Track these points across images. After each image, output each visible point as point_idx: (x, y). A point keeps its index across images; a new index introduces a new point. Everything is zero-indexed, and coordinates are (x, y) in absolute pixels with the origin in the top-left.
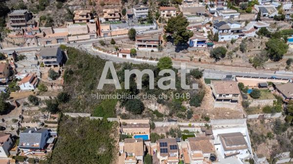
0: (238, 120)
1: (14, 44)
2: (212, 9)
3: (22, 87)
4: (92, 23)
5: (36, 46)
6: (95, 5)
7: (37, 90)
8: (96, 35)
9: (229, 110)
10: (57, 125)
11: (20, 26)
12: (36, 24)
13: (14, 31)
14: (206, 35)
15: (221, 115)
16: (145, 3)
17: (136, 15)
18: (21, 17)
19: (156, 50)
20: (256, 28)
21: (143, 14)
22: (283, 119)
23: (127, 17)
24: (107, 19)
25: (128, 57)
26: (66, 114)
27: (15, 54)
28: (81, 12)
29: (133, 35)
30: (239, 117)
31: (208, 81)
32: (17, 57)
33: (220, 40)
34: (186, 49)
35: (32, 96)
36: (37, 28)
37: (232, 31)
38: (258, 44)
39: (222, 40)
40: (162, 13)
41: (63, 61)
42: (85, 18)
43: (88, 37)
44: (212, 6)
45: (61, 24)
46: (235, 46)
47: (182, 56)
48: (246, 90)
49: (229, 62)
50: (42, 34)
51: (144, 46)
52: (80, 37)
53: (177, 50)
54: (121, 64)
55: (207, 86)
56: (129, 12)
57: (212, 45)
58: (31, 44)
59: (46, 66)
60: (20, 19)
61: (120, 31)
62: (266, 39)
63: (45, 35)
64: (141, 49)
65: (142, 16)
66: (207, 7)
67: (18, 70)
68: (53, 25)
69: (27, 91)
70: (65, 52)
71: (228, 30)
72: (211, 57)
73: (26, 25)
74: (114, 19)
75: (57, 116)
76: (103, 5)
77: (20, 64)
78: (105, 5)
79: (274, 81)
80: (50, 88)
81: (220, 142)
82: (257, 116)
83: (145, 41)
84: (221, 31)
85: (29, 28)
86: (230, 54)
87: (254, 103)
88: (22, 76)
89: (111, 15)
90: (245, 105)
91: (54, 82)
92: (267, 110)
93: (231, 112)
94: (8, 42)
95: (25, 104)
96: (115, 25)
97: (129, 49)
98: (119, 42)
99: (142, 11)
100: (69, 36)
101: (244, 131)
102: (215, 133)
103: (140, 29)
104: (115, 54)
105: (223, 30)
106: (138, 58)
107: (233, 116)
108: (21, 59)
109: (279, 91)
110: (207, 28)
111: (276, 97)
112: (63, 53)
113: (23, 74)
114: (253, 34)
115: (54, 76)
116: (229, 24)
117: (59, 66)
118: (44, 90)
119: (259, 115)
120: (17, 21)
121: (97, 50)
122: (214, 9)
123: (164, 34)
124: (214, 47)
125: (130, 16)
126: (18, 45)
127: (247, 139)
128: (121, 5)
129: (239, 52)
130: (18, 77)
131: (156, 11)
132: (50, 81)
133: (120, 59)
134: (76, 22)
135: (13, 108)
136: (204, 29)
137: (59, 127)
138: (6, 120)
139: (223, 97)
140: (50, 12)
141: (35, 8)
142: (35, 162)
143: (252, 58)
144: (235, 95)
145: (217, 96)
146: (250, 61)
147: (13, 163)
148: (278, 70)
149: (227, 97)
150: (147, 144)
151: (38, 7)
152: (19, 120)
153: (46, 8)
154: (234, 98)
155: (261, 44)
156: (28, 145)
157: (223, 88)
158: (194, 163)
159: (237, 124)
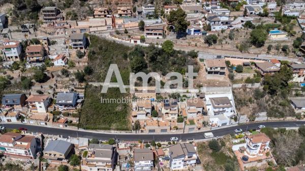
0: (225, 88)
1: (46, 33)
2: (207, 8)
3: (56, 63)
4: (108, 17)
5: (63, 35)
6: (111, 4)
7: (67, 65)
8: (112, 27)
9: (218, 81)
10: (84, 90)
11: (51, 19)
12: (63, 18)
13: (46, 23)
14: (201, 27)
15: (211, 84)
16: (152, 3)
17: (144, 12)
18: (52, 11)
19: (160, 37)
20: (242, 21)
21: (150, 11)
22: (261, 88)
23: (137, 14)
24: (121, 15)
25: (139, 42)
26: (90, 83)
27: (48, 40)
28: (100, 9)
29: (142, 27)
30: (226, 86)
31: (202, 60)
32: (50, 43)
33: (212, 30)
34: (185, 36)
35: (64, 69)
36: (65, 21)
37: (222, 23)
38: (244, 34)
39: (214, 30)
40: (166, 10)
41: (87, 45)
42: (103, 13)
43: (105, 28)
44: (208, 5)
45: (83, 18)
46: (225, 34)
47: (182, 42)
48: (232, 67)
49: (220, 47)
50: (68, 25)
51: (151, 34)
52: (100, 29)
53: (178, 37)
54: (133, 47)
55: (201, 63)
56: (138, 9)
57: (206, 34)
58: (60, 33)
59: (74, 48)
60: (51, 13)
61: (132, 24)
62: (250, 30)
63: (70, 27)
64: (149, 36)
65: (149, 12)
66: (203, 6)
67: (51, 53)
68: (77, 19)
69: (59, 67)
70: (89, 38)
71: (219, 21)
72: (205, 43)
73: (56, 19)
74: (126, 14)
75: (83, 85)
76: (117, 4)
77: (52, 48)
78: (118, 4)
79: (255, 61)
80: (77, 65)
81: (210, 103)
82: (240, 85)
83: (152, 30)
84: (213, 23)
85: (58, 21)
86: (221, 41)
87: (238, 76)
88: (54, 57)
89: (124, 11)
90: (231, 77)
91: (80, 60)
92: (249, 81)
93: (220, 82)
94: (41, 31)
95: (58, 76)
96: (127, 19)
97: (139, 37)
98: (130, 32)
99: (150, 8)
100: (90, 27)
101: (230, 96)
102: (207, 97)
103: (148, 22)
104: (128, 40)
105: (215, 22)
106: (146, 43)
107: (221, 85)
108: (53, 44)
109: (259, 68)
110: (203, 22)
111: (256, 71)
112: (87, 39)
113: (54, 55)
114: (240, 26)
115: (81, 56)
116: (219, 17)
117: (84, 48)
118: (72, 65)
119: (241, 85)
120: (49, 15)
121: (113, 38)
122: (210, 8)
123: (167, 26)
124: (207, 34)
125: (140, 13)
126: (50, 34)
127: (232, 102)
128: (132, 4)
129: (228, 40)
130: (51, 57)
131: (161, 9)
132: (77, 59)
133: (132, 44)
134: (95, 16)
135: (49, 78)
136: (200, 22)
137: (85, 92)
138: (44, 87)
139: (213, 70)
140: (74, 9)
141: (62, 6)
142: (68, 115)
143: (239, 45)
144: (222, 68)
145: (209, 69)
146: (237, 47)
147: (51, 117)
148: (260, 54)
149: (216, 70)
150: (154, 104)
151: (65, 5)
152: (54, 87)
153: (71, 6)
154: (222, 71)
155: (247, 33)
156: (64, 101)
157: (213, 63)
158: (190, 116)
159: (225, 92)
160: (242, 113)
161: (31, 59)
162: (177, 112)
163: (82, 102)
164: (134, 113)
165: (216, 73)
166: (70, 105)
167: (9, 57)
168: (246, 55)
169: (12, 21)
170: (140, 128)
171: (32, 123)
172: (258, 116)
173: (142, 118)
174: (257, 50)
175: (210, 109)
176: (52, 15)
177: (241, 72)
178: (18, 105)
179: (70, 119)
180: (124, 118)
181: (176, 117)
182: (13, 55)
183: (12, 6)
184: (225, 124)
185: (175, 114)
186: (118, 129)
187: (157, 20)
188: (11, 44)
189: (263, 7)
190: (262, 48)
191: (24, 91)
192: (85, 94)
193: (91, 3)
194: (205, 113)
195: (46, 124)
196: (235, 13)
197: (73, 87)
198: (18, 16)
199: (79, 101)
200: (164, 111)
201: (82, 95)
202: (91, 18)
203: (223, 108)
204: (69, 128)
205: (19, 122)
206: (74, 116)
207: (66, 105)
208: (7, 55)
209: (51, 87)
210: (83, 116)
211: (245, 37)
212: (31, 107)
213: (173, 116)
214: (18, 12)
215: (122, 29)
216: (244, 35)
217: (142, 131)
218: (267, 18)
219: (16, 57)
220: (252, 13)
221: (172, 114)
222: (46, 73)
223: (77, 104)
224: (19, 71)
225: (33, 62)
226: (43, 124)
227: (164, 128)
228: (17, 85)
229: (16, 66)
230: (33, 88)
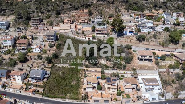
0: (153, 71)
1: (32, 33)
2: (138, 20)
3: (34, 51)
4: (73, 24)
5: (43, 34)
6: (75, 17)
7: (42, 52)
8: (74, 30)
9: (147, 66)
10: (50, 69)
11: (36, 25)
12: (44, 24)
13: (33, 27)
14: (134, 30)
15: (142, 68)
16: (101, 16)
17: (96, 21)
18: (37, 20)
19: (106, 36)
20: (162, 27)
21: (100, 21)
22: (181, 72)
23: (91, 22)
24: (81, 23)
25: (91, 39)
26: (55, 65)
27: (32, 37)
28: (68, 19)
29: (94, 30)
30: (154, 70)
31: (135, 51)
32: (33, 38)
33: (142, 32)
34: (123, 36)
35: (39, 55)
36: (45, 26)
37: (149, 27)
38: (164, 35)
39: (143, 32)
40: (110, 21)
41: (57, 39)
42: (69, 22)
43: (70, 31)
44: (138, 18)
45: (57, 25)
46: (150, 35)
47: (120, 39)
48: (158, 56)
49: (147, 43)
50: (47, 29)
51: (100, 34)
52: (66, 31)
53: (118, 36)
54: (87, 42)
55: (134, 53)
56: (92, 20)
58: (41, 33)
59: (48, 41)
61: (87, 28)
62: (168, 33)
63: (48, 29)
64: (98, 35)
65: (99, 22)
66: (135, 19)
67: (33, 44)
68: (53, 25)
69: (36, 53)
70: (58, 36)
71: (146, 26)
72: (137, 40)
73: (40, 24)
74: (84, 23)
75: (51, 65)
76: (79, 17)
77: (34, 41)
78: (80, 17)
79: (174, 53)
80: (48, 52)
81: (142, 82)
82: (164, 70)
83: (100, 31)
84: (142, 27)
85: (41, 26)
86: (148, 39)
87: (162, 63)
89: (83, 21)
90: (157, 64)
91: (51, 49)
92: (171, 66)
93: (149, 67)
94: (29, 31)
95: (35, 59)
96: (84, 25)
97: (92, 36)
98: (86, 33)
99: (99, 19)
100: (61, 30)
101: (157, 77)
102: (140, 77)
103: (97, 27)
104: (84, 37)
105: (143, 27)
106: (96, 40)
107: (149, 69)
108: (35, 39)
109: (177, 58)
110: (135, 27)
111: (176, 60)
113: (35, 46)
114: (161, 30)
115: (51, 46)
116: (146, 24)
117: (54, 42)
118: (45, 52)
119: (166, 69)
120: (35, 22)
121: (75, 36)
123: (110, 29)
124: (138, 35)
125: (93, 22)
126: (34, 33)
127: (160, 82)
128: (88, 17)
129: (153, 39)
130: (32, 47)
131: (107, 20)
132: (49, 48)
133: (86, 40)
134: (64, 23)
135: (28, 60)
136: (133, 28)
137: (51, 70)
138: (23, 66)
139: (143, 58)
140: (52, 19)
141: (45, 17)
142: (37, 86)
143: (161, 42)
144: (150, 56)
145: (140, 57)
146: (160, 44)
147: (25, 87)
148: (177, 49)
149: (146, 58)
150: (100, 80)
151: (46, 17)
152: (31, 66)
153: (50, 18)
154: (150, 58)
155: (166, 35)
156: (35, 76)
157: (143, 53)
158: (126, 91)
159: (153, 74)
160: (168, 91)
161: (19, 48)
162: (116, 87)
163: (48, 77)
164: (84, 87)
165: (146, 60)
166: (40, 79)
167: (5, 46)
168: (167, 49)
169: (13, 25)
170: (88, 98)
171: (11, 91)
172: (180, 94)
173: (89, 90)
174: (174, 46)
175: (142, 87)
176: (38, 22)
177: (164, 60)
178: (4, 77)
179: (37, 89)
180: (77, 90)
181: (116, 91)
182: (8, 45)
183: (14, 17)
184: (154, 99)
185: (115, 89)
186: (71, 99)
187: (104, 26)
188: (8, 37)
189: (176, 20)
190: (178, 45)
191: (10, 68)
192: (51, 72)
193: (63, 16)
194: (138, 90)
195: (20, 92)
196: (158, 23)
197: (43, 67)
198: (16, 23)
199: (46, 76)
200: (106, 86)
201: (48, 72)
202: (62, 25)
203: (153, 86)
204: (36, 96)
205: (3, 90)
206: (41, 87)
207: (36, 79)
209: (29, 66)
210: (47, 87)
211: (165, 37)
212: (12, 79)
213: (113, 90)
214: (17, 20)
215: (81, 31)
217: (89, 101)
218: (179, 26)
219: (10, 46)
220: (168, 23)
221: (112, 89)
222: (27, 57)
223: (45, 78)
224: (10, 55)
225: (20, 49)
226: (18, 92)
227: (107, 99)
228: (7, 64)
229: (9, 52)
230: (16, 66)
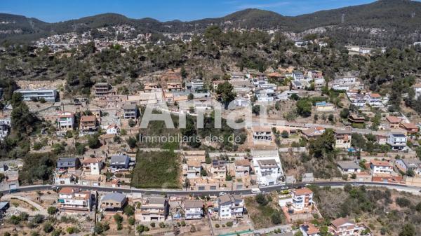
0: (272, 151)
1: (98, 106)
2: (255, 83)
3: (108, 132)
4: (158, 91)
6: (160, 80)
7: (119, 134)
8: (162, 100)
9: (265, 145)
10: (135, 155)
11: (103, 94)
12: (115, 93)
13: (98, 97)
14: (249, 99)
15: (259, 148)
16: (201, 79)
17: (193, 87)
18: (104, 86)
20: (289, 94)
22: (307, 151)
23: (186, 88)
24: (170, 90)
27: (101, 112)
28: (151, 84)
29: (191, 97)
30: (273, 149)
32: (102, 115)
33: (259, 101)
35: (116, 137)
36: (116, 95)
37: (268, 94)
39: (261, 101)
40: (214, 85)
41: (138, 115)
42: (153, 88)
43: (155, 101)
44: (255, 81)
45: (134, 93)
48: (278, 133)
50: (119, 99)
52: (150, 102)
55: (249, 131)
56: (187, 84)
57: (253, 104)
58: (111, 106)
59: (126, 118)
60: (104, 88)
61: (182, 98)
62: (296, 102)
63: (121, 100)
65: (198, 87)
66: (251, 81)
67: (102, 123)
68: (128, 93)
69: (111, 134)
70: (140, 109)
71: (265, 93)
73: (108, 93)
74: (176, 89)
75: (135, 150)
76: (167, 80)
77: (104, 119)
79: (301, 129)
80: (129, 133)
81: (258, 165)
82: (286, 149)
84: (259, 95)
85: (110, 95)
87: (284, 141)
88: (106, 127)
89: (173, 86)
90: (278, 142)
91: (132, 128)
92: (294, 145)
93: (267, 146)
94: (93, 104)
95: (110, 143)
96: (176, 93)
99: (198, 83)
100: (141, 100)
101: (277, 159)
102: (255, 160)
103: (196, 95)
105: (261, 94)
107: (267, 148)
108: (105, 116)
109: (304, 134)
110: (250, 94)
111: (302, 137)
112: (138, 110)
113: (106, 125)
114: (286, 98)
115: (132, 125)
116: (264, 90)
117: (135, 118)
118: (124, 133)
119: (288, 149)
120: (102, 90)
122: (257, 83)
123: (215, 98)
125: (189, 88)
126: (102, 107)
127: (280, 165)
128: (181, 80)
129: (275, 110)
130: (102, 127)
131: (210, 84)
132: (129, 127)
134: (146, 91)
135: (101, 145)
136: (248, 95)
137: (137, 156)
138: (97, 152)
139: (259, 135)
140: (125, 84)
141: (114, 82)
142: (121, 176)
143: (286, 115)
144: (268, 133)
145: (255, 134)
146: (284, 117)
147: (104, 178)
148: (307, 123)
149: (262, 135)
150: (204, 165)
152: (106, 152)
153: (122, 82)
154: (268, 135)
155: (293, 105)
156: (117, 163)
157: (259, 128)
158: (238, 175)
159: (272, 155)
160: (290, 174)
161: (85, 128)
162: (225, 170)
163: (134, 166)
164: (184, 173)
165: (263, 138)
166: (123, 166)
167: (63, 127)
168: (293, 124)
169: (64, 96)
170: (190, 185)
171: (85, 184)
172: (305, 177)
173: (191, 176)
174: (304, 120)
175: (258, 170)
176: (104, 90)
177: (287, 137)
178: (72, 167)
179: (122, 179)
180: (174, 178)
181: (224, 175)
182: (68, 124)
183: (64, 82)
184: (271, 183)
185: (223, 172)
186: (169, 188)
187: (206, 94)
188: (66, 114)
189: (310, 82)
190: (309, 118)
191: (78, 156)
192: (136, 158)
193: (142, 79)
194: (251, 172)
195: (99, 184)
196: (283, 88)
197: (124, 152)
198: (70, 91)
199: (131, 164)
201: (133, 159)
202: (142, 93)
203: (270, 169)
204: (122, 187)
205: (73, 184)
206: (127, 176)
207: (119, 167)
208: (61, 125)
209: (104, 153)
210: (135, 176)
211: (291, 108)
212: (85, 169)
213: (222, 175)
214: (70, 87)
215: (172, 102)
216: (291, 106)
217: (192, 189)
218: (314, 92)
219: (70, 127)
220: (299, 88)
221: (220, 172)
222: (100, 140)
223: (129, 166)
224: (72, 139)
225: (86, 130)
226: (96, 185)
227: (214, 185)
228: (71, 151)
229: (69, 135)
230: (86, 153)
